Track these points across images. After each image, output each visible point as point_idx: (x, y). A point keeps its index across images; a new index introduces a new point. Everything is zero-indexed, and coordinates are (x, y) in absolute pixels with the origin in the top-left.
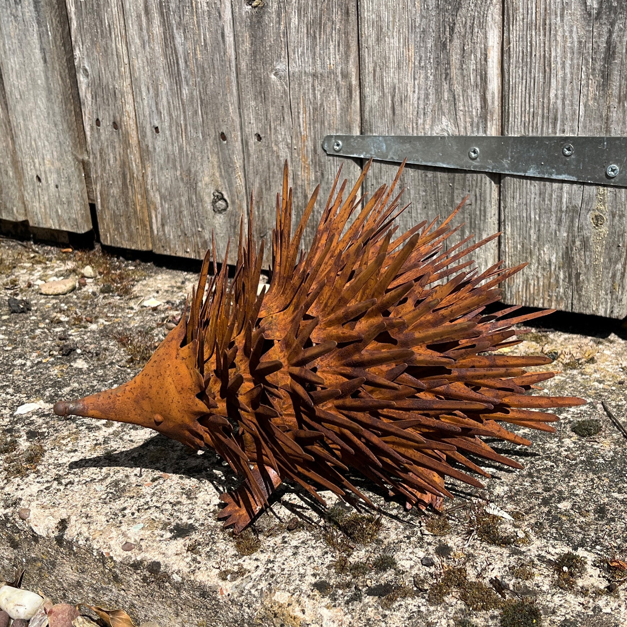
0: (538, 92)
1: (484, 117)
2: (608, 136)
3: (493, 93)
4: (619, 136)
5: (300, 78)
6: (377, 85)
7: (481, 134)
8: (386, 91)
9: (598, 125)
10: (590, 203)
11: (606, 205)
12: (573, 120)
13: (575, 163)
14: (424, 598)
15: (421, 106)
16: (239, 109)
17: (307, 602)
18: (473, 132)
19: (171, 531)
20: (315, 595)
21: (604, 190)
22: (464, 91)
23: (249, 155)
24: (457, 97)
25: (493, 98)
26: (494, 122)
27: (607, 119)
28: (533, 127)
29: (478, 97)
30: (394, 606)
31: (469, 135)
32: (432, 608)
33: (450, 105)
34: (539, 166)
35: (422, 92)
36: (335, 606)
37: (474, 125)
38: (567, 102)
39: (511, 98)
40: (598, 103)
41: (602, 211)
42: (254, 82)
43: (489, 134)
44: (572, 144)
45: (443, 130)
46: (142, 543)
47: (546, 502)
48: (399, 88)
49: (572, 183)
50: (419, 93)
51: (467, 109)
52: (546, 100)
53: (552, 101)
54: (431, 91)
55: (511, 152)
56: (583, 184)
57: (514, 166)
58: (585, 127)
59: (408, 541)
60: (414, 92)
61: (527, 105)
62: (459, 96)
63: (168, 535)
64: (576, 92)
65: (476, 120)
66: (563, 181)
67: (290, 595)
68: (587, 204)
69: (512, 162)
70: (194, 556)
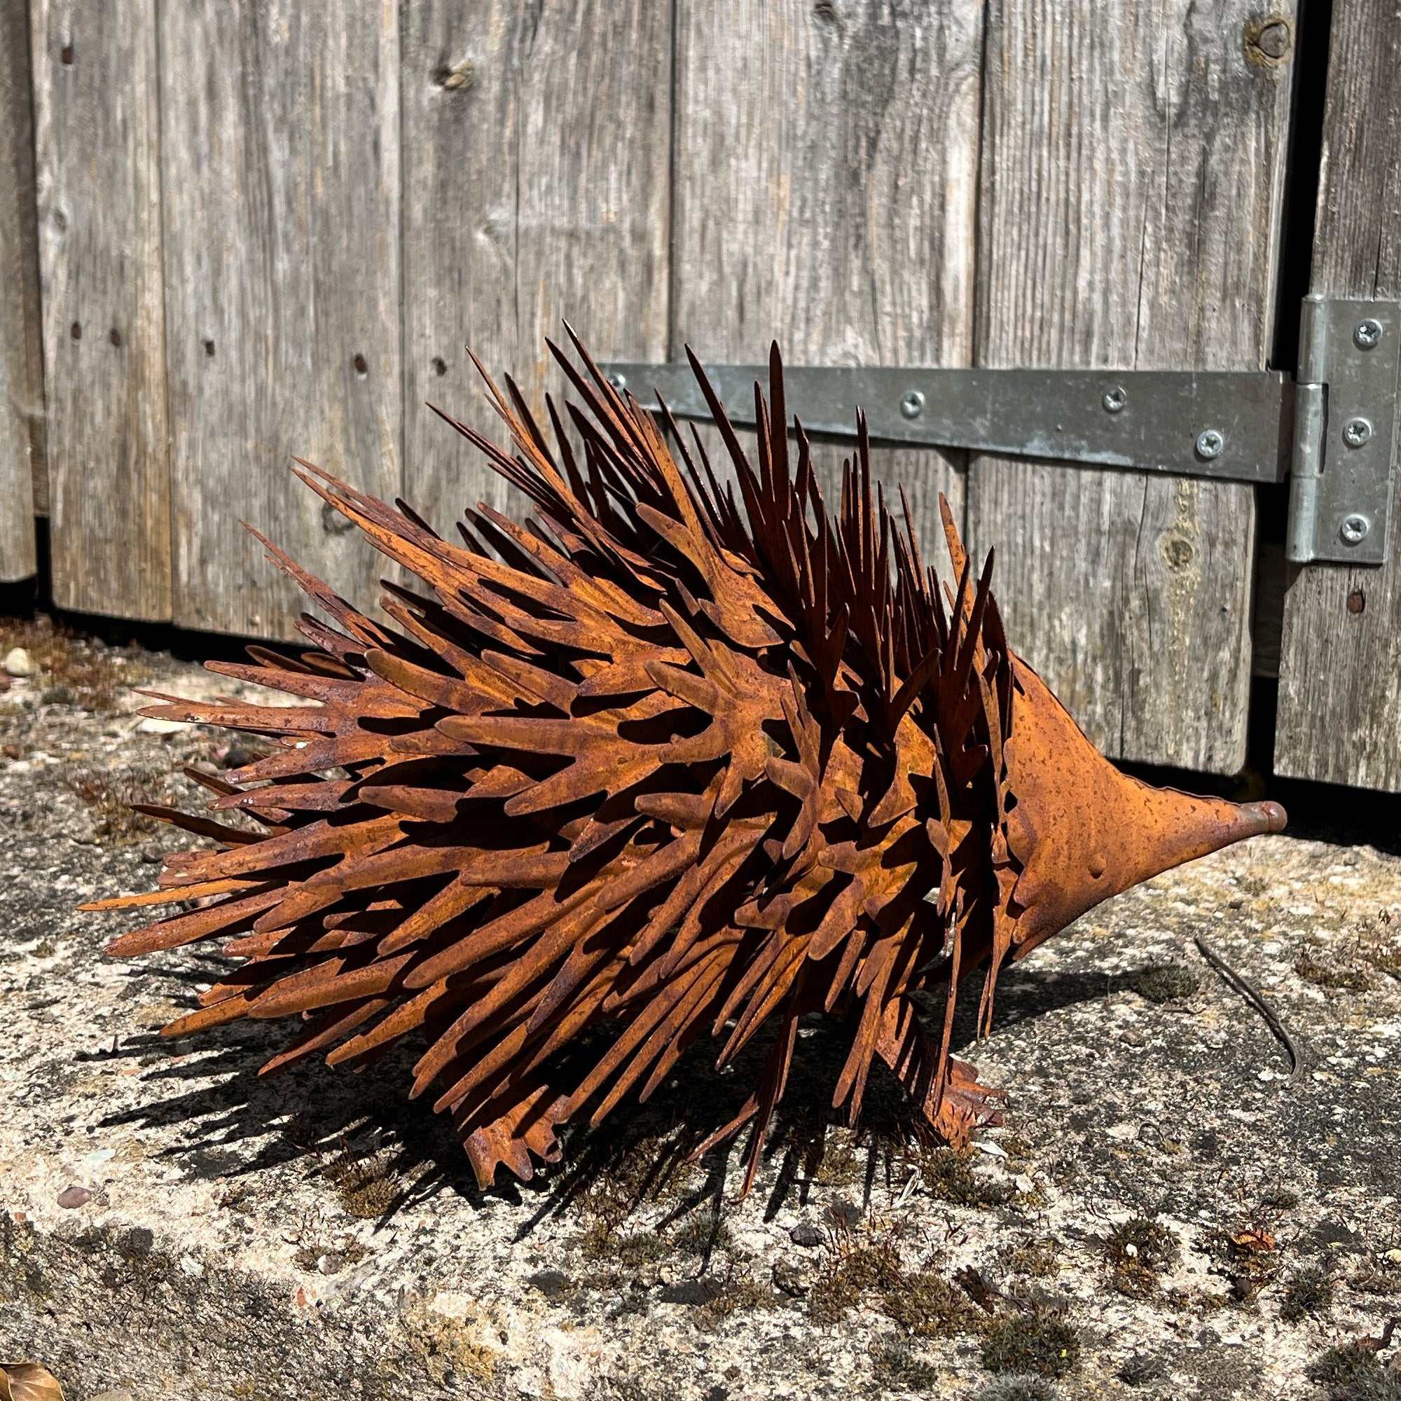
0: (1053, 276)
1: (936, 327)
2: (1200, 370)
3: (957, 278)
4: (1223, 370)
5: (540, 240)
6: (708, 257)
7: (929, 364)
8: (727, 270)
9: (1178, 346)
10: (1162, 516)
11: (1197, 519)
12: (1126, 336)
13: (1128, 427)
14: (799, 1309)
15: (802, 304)
16: (401, 304)
17: (514, 1316)
18: (910, 359)
19: (183, 1165)
20: (534, 1301)
21: (1191, 486)
22: (895, 272)
23: (415, 405)
24: (878, 284)
25: (956, 288)
26: (958, 340)
27: (1199, 334)
28: (1040, 350)
29: (924, 287)
30: (726, 1326)
31: (902, 364)
32: (817, 1332)
33: (864, 303)
34: (1052, 432)
35: (805, 274)
36: (582, 1324)
37: (915, 344)
38: (1114, 298)
39: (993, 289)
40: (1179, 302)
41: (1186, 533)
42: (438, 246)
43: (945, 364)
44: (1125, 387)
45: (846, 355)
46: (110, 1190)
47: (1078, 1124)
48: (755, 265)
49: (1122, 470)
50: (797, 277)
51: (899, 311)
52: (1068, 295)
53: (1082, 295)
54: (824, 272)
55: (994, 403)
56: (1147, 472)
57: (997, 433)
58: (1151, 351)
59: (758, 1195)
60: (787, 273)
61: (1029, 304)
62: (883, 282)
63: (177, 1173)
64: (1133, 278)
65: (918, 333)
66: (1103, 467)
67: (471, 1298)
68: (1156, 517)
69: (993, 424)
70: (238, 1216)
